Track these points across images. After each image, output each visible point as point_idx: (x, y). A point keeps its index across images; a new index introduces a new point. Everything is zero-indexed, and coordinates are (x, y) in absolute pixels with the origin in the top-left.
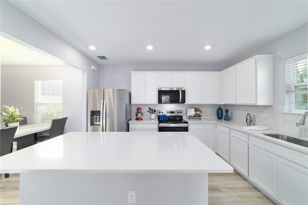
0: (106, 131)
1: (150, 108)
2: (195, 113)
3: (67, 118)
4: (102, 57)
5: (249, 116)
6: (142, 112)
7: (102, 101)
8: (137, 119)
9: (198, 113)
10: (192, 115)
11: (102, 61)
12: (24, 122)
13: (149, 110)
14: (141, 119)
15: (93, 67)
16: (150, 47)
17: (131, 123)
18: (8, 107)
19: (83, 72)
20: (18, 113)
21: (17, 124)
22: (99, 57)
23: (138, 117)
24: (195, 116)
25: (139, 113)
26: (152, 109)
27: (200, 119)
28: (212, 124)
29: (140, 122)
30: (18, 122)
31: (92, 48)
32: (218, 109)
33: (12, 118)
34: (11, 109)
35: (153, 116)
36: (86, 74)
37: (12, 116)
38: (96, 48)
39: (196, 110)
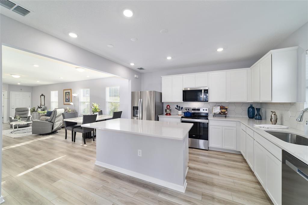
0: (142, 119)
1: (177, 106)
2: (220, 111)
3: (122, 112)
4: (140, 68)
5: (274, 115)
6: (170, 109)
7: (140, 100)
8: (167, 114)
9: (223, 110)
10: (217, 113)
11: (141, 71)
12: (101, 113)
13: (177, 108)
14: (170, 114)
15: (135, 76)
16: (169, 58)
17: (160, 117)
18: (94, 104)
19: (129, 80)
20: (98, 107)
21: (97, 113)
22: (139, 68)
23: (167, 112)
24: (220, 114)
25: (168, 109)
26: (180, 107)
27: (225, 117)
28: (235, 122)
29: (168, 116)
30: (98, 113)
31: (132, 64)
32: (249, 108)
33: (95, 110)
34: (95, 105)
35: (180, 112)
36: (130, 81)
37: (95, 108)
38: (135, 64)
39: (222, 108)
